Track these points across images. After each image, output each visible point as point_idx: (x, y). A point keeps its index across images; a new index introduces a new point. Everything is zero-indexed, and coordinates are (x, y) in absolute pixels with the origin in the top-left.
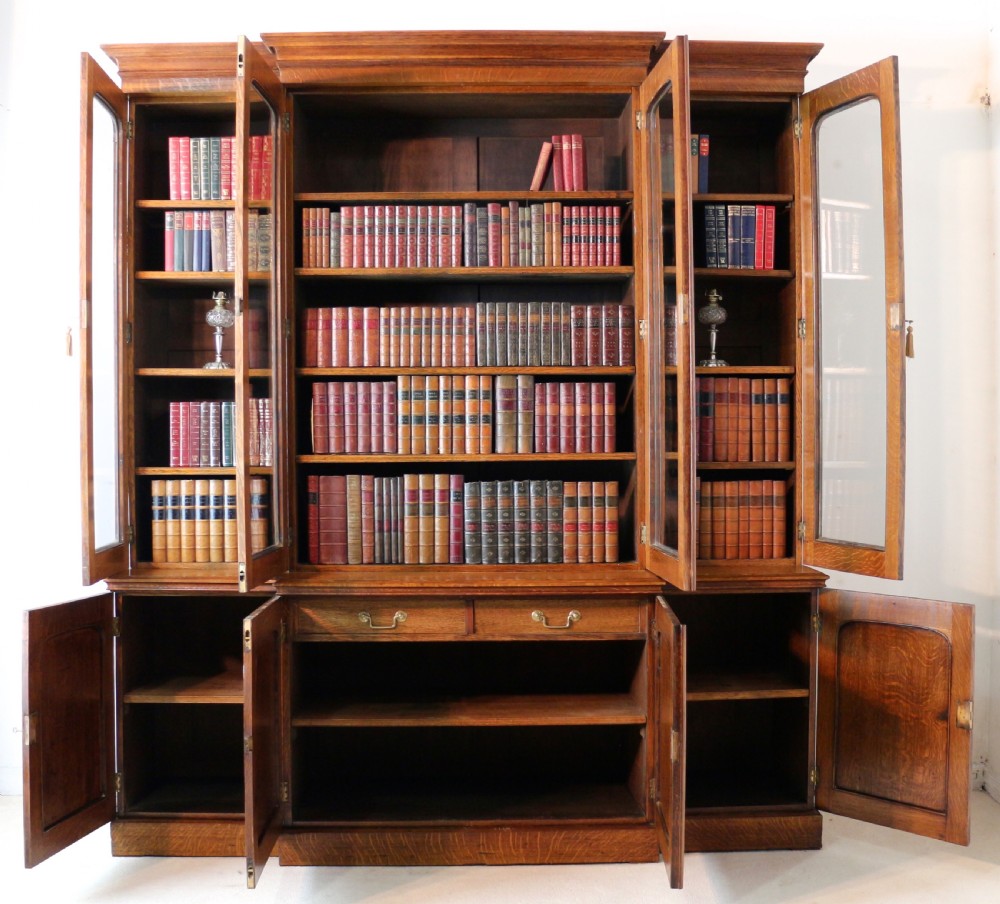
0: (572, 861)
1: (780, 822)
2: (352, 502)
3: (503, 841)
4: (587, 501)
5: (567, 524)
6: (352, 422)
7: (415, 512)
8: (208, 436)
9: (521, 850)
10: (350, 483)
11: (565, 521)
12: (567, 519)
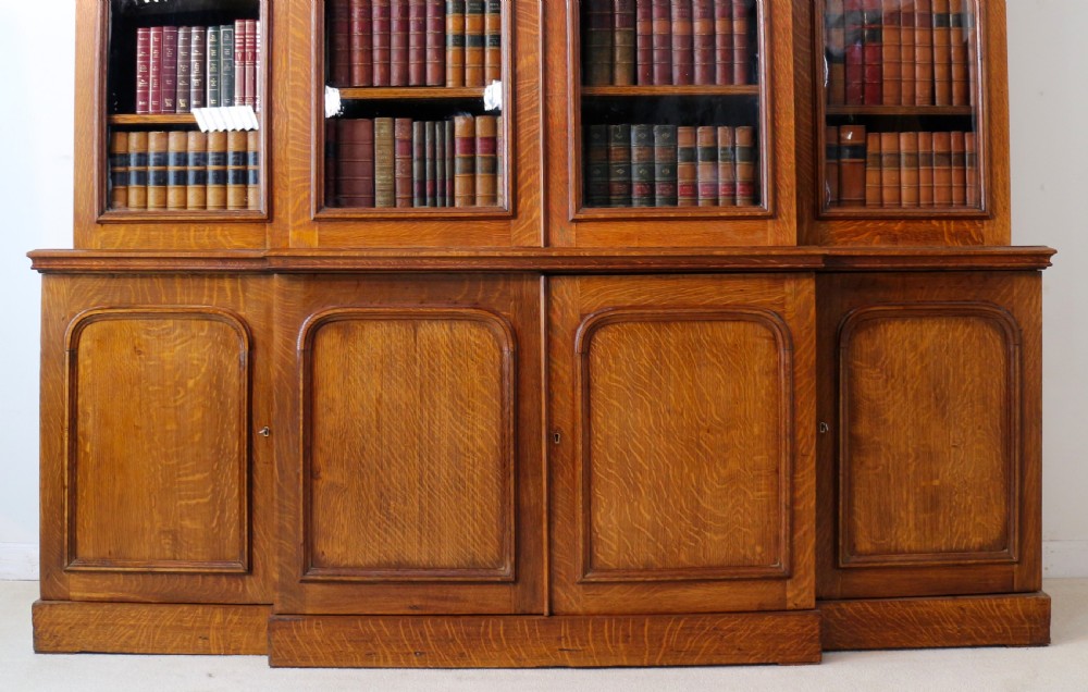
0: (695, 662)
1: (991, 606)
2: (383, 154)
3: (594, 632)
4: (712, 155)
5: (682, 185)
6: (382, 44)
7: (471, 169)
8: (188, 71)
9: (621, 646)
10: (380, 128)
11: (680, 181)
12: (683, 178)
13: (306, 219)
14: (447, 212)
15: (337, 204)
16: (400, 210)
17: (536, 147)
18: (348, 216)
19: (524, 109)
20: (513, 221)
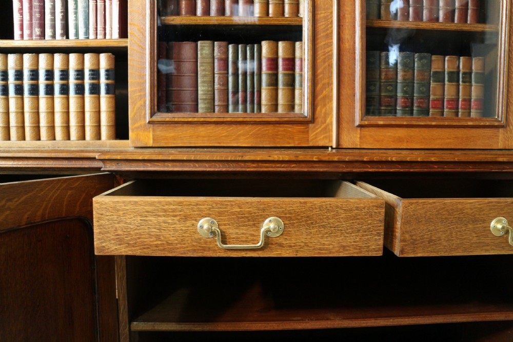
2: (204, 70)
4: (454, 77)
5: (434, 100)
7: (274, 83)
10: (202, 49)
11: (432, 97)
12: (434, 95)
13: (142, 123)
14: (255, 117)
15: (168, 110)
16: (218, 114)
17: (331, 66)
18: (176, 120)
19: (321, 35)
20: (311, 125)
